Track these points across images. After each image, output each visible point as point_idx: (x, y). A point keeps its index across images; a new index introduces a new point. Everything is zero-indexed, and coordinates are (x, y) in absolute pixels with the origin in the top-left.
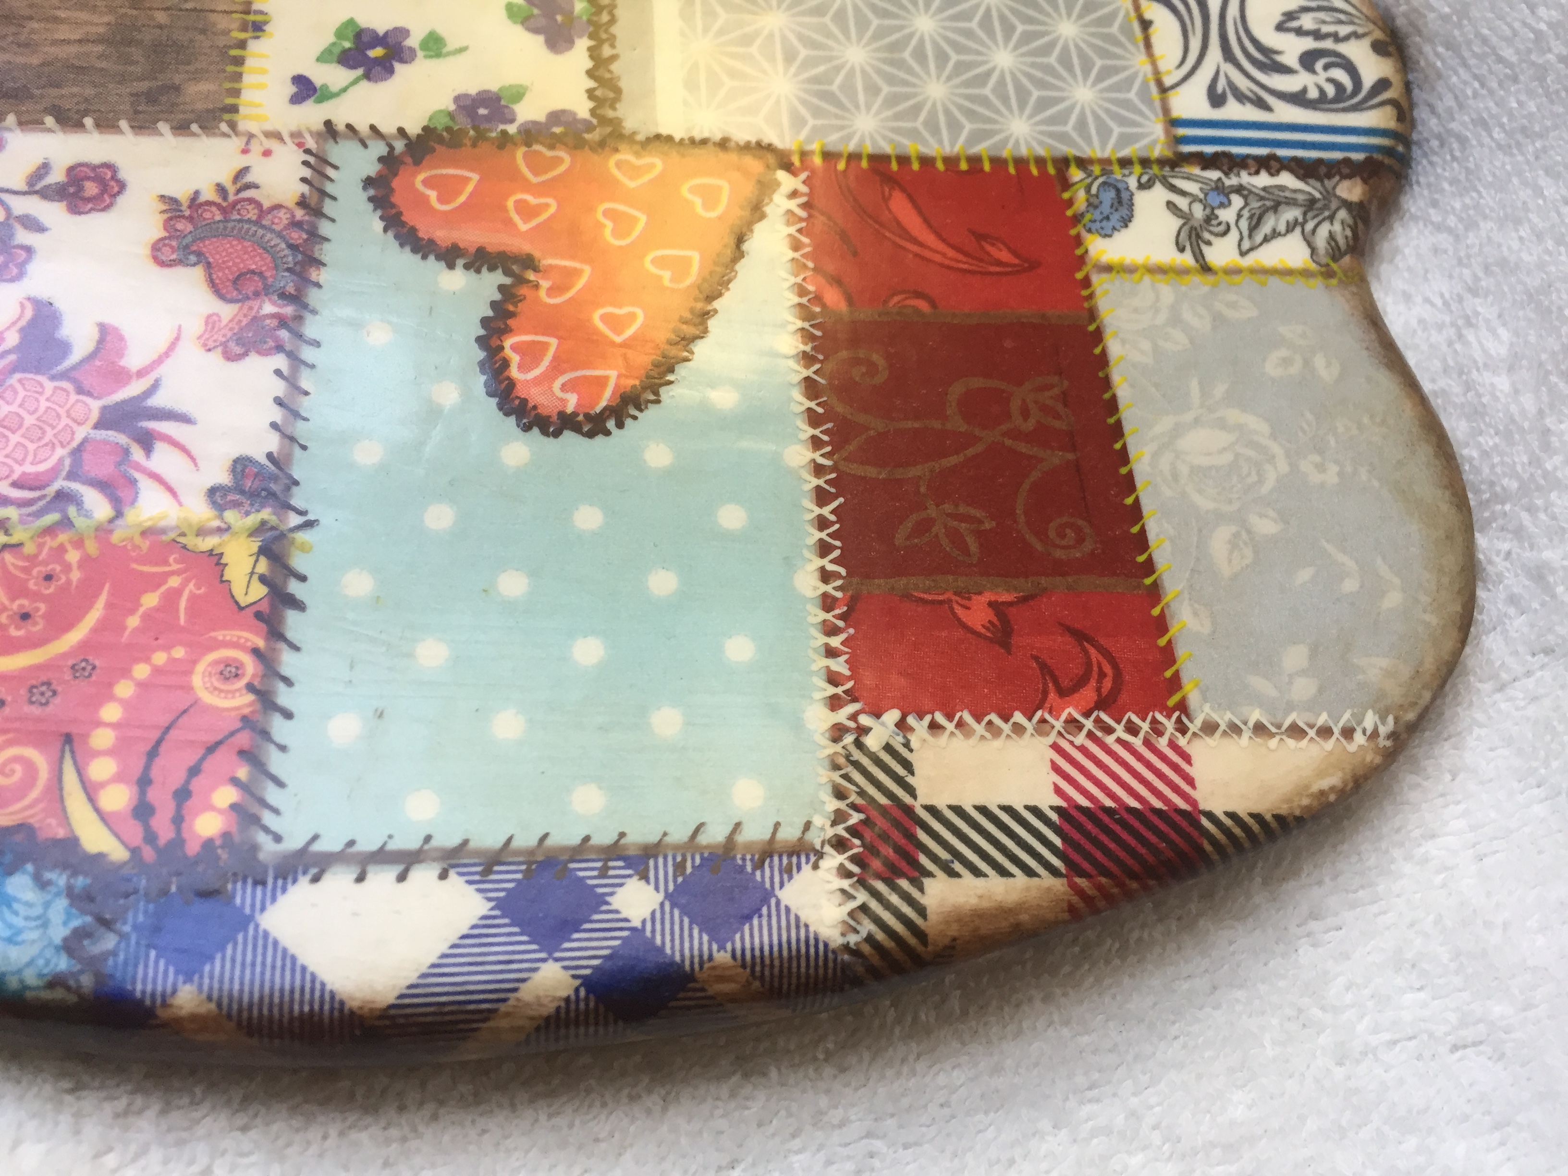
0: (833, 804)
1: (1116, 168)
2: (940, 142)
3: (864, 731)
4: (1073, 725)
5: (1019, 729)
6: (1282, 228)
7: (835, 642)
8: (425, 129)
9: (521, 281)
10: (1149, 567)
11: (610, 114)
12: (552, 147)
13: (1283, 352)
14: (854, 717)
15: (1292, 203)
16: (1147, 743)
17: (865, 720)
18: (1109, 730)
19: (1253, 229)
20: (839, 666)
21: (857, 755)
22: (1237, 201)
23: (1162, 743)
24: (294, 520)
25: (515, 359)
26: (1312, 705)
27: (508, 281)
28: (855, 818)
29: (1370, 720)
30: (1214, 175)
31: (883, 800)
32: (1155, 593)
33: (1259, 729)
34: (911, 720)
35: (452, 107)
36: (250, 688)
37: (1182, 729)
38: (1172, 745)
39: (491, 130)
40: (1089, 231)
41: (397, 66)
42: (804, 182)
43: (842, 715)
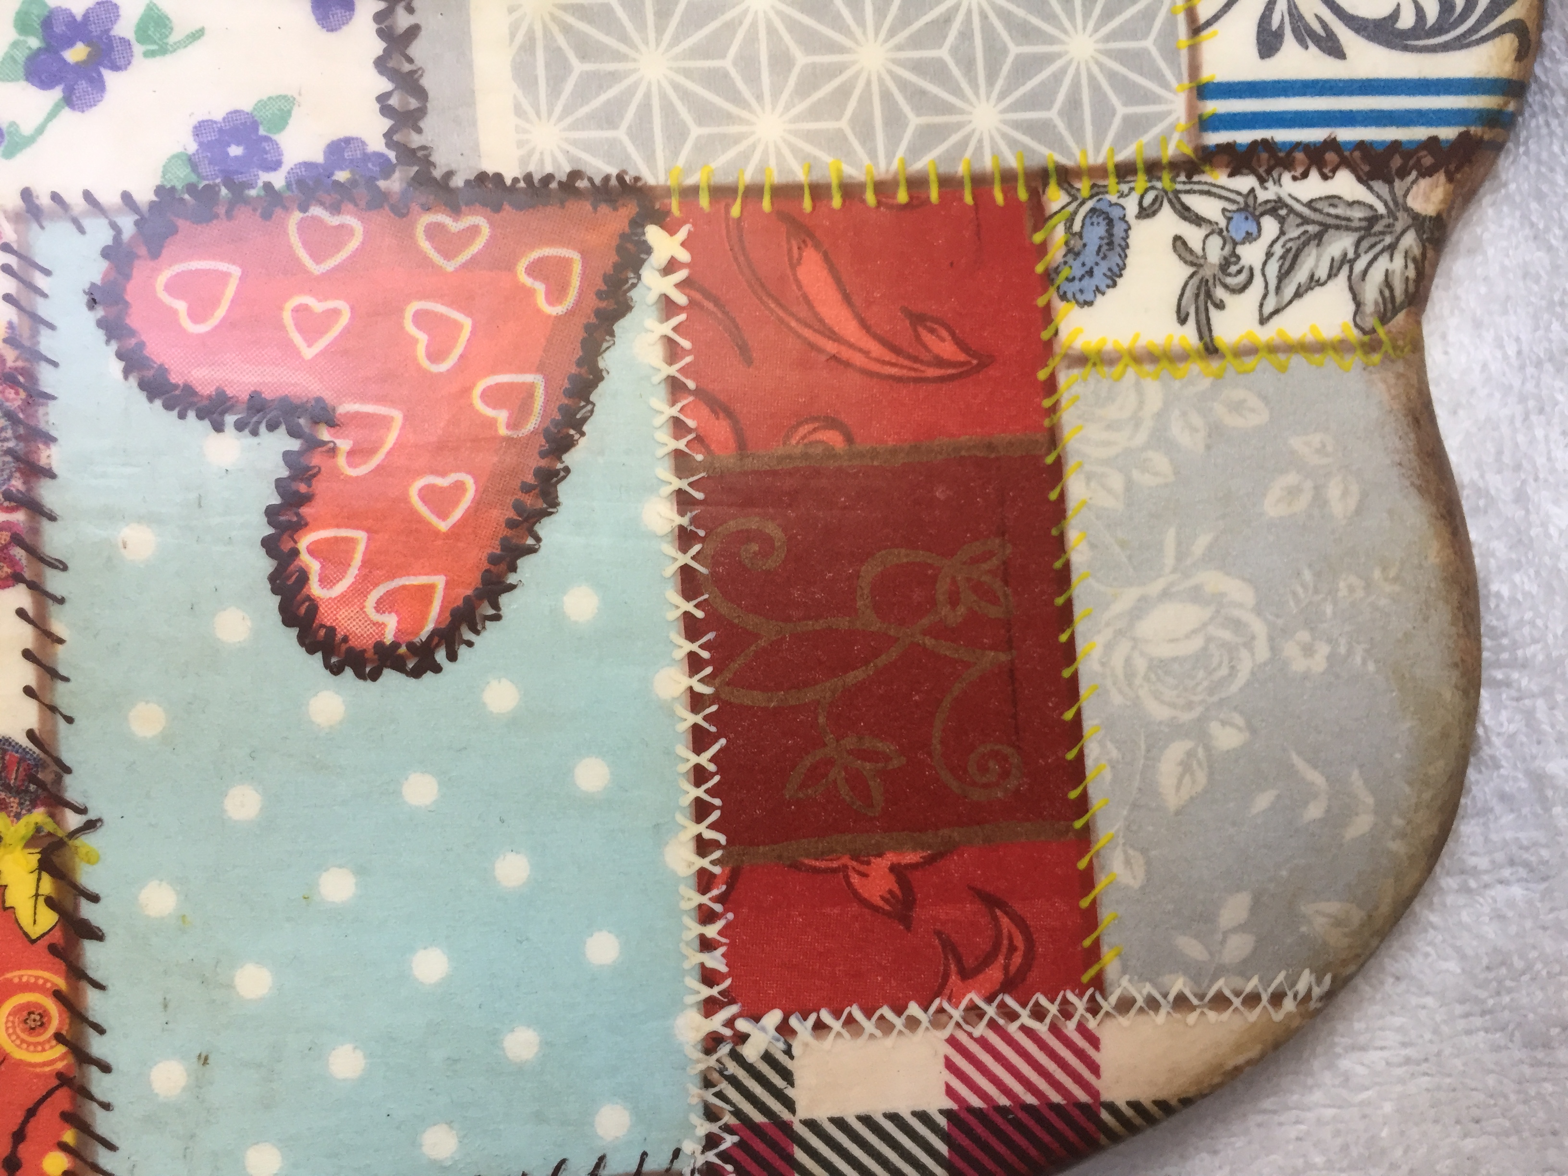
0: (704, 1128)
1: (1111, 181)
2: (872, 154)
3: (742, 1038)
4: (974, 1013)
5: (913, 1023)
6: (1322, 272)
7: (712, 931)
8: (159, 190)
9: (313, 444)
10: (1082, 805)
11: (416, 140)
12: (335, 209)
13: (1291, 478)
14: (730, 1023)
15: (1343, 225)
16: (1055, 1029)
17: (742, 1025)
18: (1013, 1016)
19: (1283, 275)
20: (716, 961)
21: (733, 1068)
22: (1270, 226)
23: (1070, 1028)
24: (73, 820)
25: (314, 566)
26: (1244, 969)
27: (295, 445)
28: (729, 1141)
29: (1305, 980)
30: (1245, 183)
31: (758, 1117)
32: (1085, 839)
33: (1181, 1002)
34: (794, 1022)
35: (192, 147)
36: (59, 1037)
37: (1094, 1009)
38: (1082, 1028)
39: (251, 186)
40: (1063, 297)
41: (109, 76)
42: (683, 244)
43: (716, 1023)
